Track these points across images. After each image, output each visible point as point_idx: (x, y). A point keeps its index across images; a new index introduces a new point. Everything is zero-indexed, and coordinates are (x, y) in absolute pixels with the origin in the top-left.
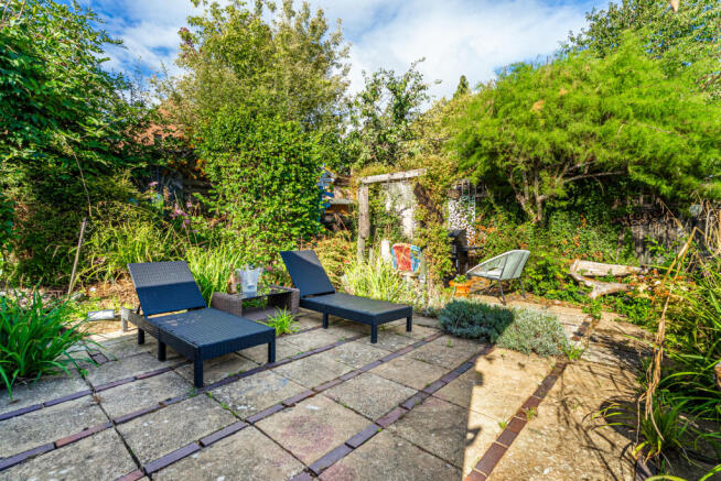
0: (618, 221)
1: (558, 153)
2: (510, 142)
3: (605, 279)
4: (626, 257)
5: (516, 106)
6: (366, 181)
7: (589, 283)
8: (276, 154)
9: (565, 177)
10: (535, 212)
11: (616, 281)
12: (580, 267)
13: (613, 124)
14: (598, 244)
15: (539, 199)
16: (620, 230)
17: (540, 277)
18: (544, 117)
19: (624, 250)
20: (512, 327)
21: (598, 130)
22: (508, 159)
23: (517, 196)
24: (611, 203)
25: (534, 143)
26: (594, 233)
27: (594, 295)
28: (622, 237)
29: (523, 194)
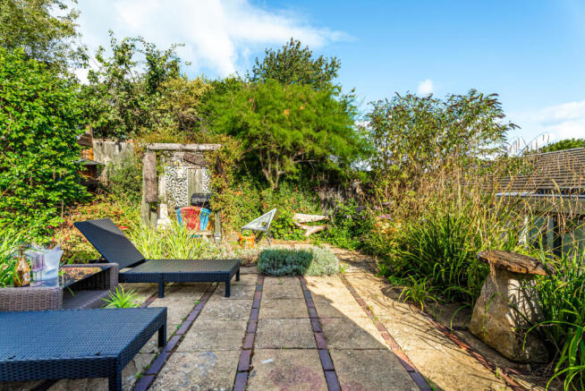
0: (313, 189)
1: (295, 145)
2: (268, 133)
3: (311, 224)
4: (317, 210)
5: (272, 109)
6: (151, 147)
7: (304, 227)
8: (31, 99)
9: (295, 160)
10: (274, 182)
11: (317, 225)
12: (299, 217)
13: (324, 133)
14: (304, 204)
15: (279, 173)
16: (313, 195)
17: (281, 226)
18: (290, 120)
19: (315, 206)
20: (313, 261)
21: (316, 135)
22: (264, 144)
23: (263, 170)
24: (310, 178)
25: (284, 137)
26: (302, 196)
27: (308, 234)
28: (315, 199)
29: (267, 169)
